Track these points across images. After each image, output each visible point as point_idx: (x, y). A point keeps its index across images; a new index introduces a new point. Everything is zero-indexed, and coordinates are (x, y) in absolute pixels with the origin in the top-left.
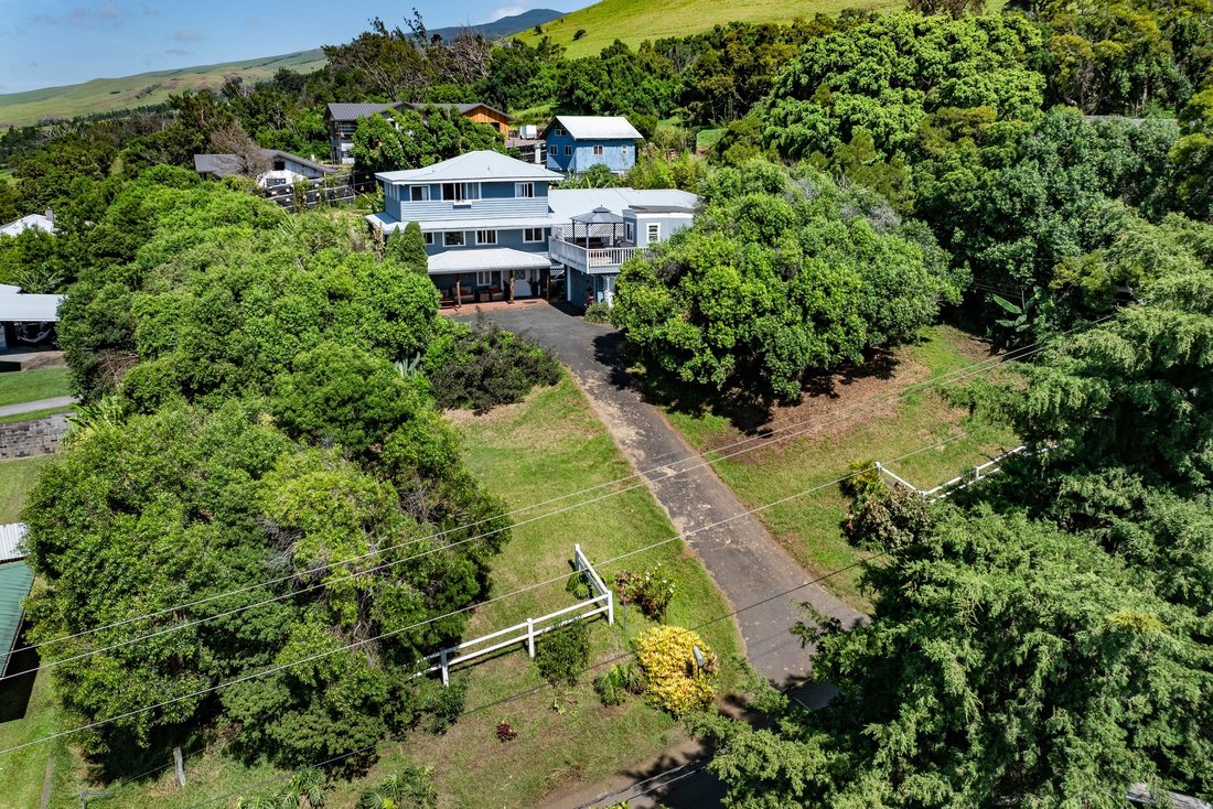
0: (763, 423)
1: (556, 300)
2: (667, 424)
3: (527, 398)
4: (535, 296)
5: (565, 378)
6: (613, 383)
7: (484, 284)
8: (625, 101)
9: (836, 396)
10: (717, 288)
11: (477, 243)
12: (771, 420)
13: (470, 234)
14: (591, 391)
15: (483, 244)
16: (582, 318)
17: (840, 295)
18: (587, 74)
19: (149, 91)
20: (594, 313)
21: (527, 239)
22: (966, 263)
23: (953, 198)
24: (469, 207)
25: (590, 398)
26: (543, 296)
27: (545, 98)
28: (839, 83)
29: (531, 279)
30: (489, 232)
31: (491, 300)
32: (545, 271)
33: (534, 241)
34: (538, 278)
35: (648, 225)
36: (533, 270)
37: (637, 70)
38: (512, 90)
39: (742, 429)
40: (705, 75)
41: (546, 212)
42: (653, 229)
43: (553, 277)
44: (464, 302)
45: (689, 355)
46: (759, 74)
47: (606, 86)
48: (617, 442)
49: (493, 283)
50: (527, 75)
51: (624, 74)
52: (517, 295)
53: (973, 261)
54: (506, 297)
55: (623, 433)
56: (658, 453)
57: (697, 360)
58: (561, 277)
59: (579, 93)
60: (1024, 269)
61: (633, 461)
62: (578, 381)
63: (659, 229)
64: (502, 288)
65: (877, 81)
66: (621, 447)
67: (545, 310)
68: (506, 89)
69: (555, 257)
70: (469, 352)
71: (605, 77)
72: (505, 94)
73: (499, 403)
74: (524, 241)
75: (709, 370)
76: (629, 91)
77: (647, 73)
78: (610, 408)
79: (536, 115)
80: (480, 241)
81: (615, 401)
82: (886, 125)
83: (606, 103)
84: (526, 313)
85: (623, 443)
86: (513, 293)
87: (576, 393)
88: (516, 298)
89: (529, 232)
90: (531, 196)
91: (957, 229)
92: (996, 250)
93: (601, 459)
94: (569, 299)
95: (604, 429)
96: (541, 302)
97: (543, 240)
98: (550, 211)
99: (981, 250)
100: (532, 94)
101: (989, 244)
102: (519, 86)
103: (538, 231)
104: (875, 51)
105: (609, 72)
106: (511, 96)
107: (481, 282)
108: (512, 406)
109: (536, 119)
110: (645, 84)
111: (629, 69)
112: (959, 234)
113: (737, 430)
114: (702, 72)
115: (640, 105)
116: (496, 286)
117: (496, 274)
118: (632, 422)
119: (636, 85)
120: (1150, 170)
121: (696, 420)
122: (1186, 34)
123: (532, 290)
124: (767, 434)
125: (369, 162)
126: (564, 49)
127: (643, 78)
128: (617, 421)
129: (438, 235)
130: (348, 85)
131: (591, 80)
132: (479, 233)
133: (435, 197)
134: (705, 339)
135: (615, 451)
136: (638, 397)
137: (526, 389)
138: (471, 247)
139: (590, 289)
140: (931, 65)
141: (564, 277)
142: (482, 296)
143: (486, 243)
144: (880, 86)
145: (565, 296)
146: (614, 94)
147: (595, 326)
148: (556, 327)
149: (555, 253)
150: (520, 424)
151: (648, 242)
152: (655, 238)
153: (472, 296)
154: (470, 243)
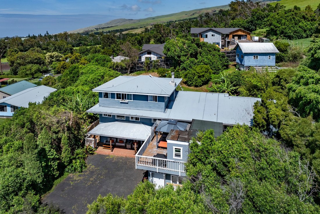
8: (290, 31)
11: (130, 120)
15: (133, 120)
19: (193, 14)
24: (127, 103)
31: (132, 148)
35: (174, 147)
38: (259, 22)
41: (163, 110)
42: (178, 150)
47: (283, 25)
51: (291, 20)
63: (181, 151)
68: (256, 22)
72: (256, 23)
76: (292, 27)
79: (262, 32)
90: (156, 101)
106: (258, 24)
110: (300, 24)
115: (297, 33)
119: (296, 24)
127: (300, 21)
131: (278, 22)
133: (113, 97)
143: (135, 120)
146: (286, 28)
151: (174, 157)
152: (179, 156)
153: (124, 145)
154: (127, 119)
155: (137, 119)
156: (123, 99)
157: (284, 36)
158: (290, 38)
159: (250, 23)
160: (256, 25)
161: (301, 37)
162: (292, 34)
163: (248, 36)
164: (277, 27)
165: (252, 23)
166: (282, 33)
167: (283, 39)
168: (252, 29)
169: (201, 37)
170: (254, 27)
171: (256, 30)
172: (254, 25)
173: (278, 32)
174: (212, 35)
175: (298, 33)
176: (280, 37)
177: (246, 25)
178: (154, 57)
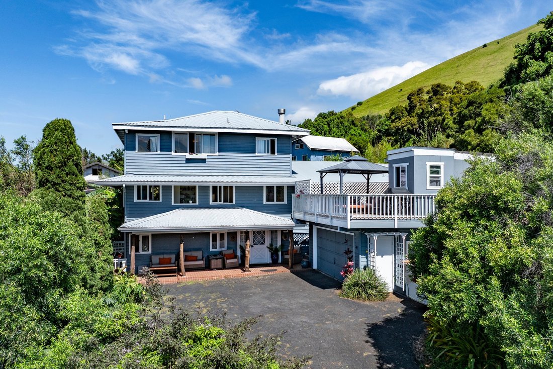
1: (299, 268)
4: (275, 263)
7: (218, 249)
11: (211, 203)
13: (204, 189)
15: (218, 203)
16: (338, 292)
18: (314, 127)
20: (355, 285)
21: (268, 200)
24: (203, 161)
26: (285, 263)
29: (271, 245)
30: (225, 187)
31: (224, 267)
32: (287, 233)
33: (275, 202)
34: (279, 243)
35: (429, 164)
36: (273, 232)
40: (396, 119)
41: (289, 173)
42: (435, 170)
43: (296, 243)
44: (188, 269)
46: (435, 116)
49: (228, 248)
52: (253, 262)
54: (242, 266)
58: (304, 242)
63: (442, 170)
64: (239, 253)
67: (285, 280)
69: (299, 216)
71: (326, 128)
74: (265, 202)
77: (352, 126)
80: (215, 200)
84: (261, 284)
86: (250, 258)
88: (252, 266)
89: (270, 189)
90: (273, 152)
94: (315, 267)
96: (281, 269)
97: (286, 202)
98: (293, 173)
103: (280, 189)
105: (329, 125)
107: (214, 247)
111: (341, 123)
114: (393, 117)
116: (231, 251)
117: (232, 235)
123: (272, 257)
129: (167, 188)
132: (215, 188)
133: (166, 147)
138: (205, 205)
139: (348, 252)
141: (309, 242)
142: (214, 263)
143: (222, 203)
145: (310, 264)
147: (360, 306)
148: (303, 306)
149: (300, 211)
151: (428, 187)
152: (438, 182)
153: (201, 263)
154: (202, 202)
156: (191, 150)
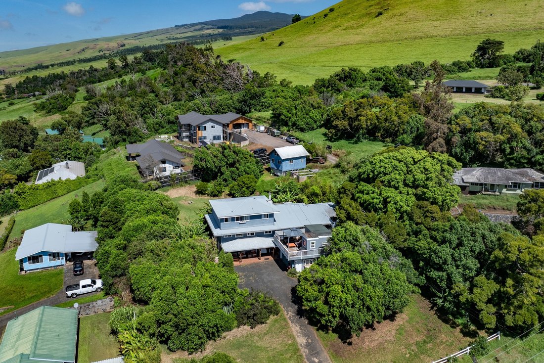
0: (349, 338)
2: (316, 336)
3: (268, 322)
5: (281, 312)
6: (298, 315)
8: (302, 123)
9: (374, 329)
10: (334, 295)
11: (247, 236)
12: (352, 337)
14: (290, 318)
16: (286, 273)
17: (375, 300)
19: (83, 50)
20: (290, 273)
21: (266, 233)
22: (424, 275)
23: (419, 252)
24: (245, 223)
25: (290, 322)
27: (268, 107)
28: (384, 180)
31: (252, 257)
33: (268, 234)
37: (307, 107)
38: (253, 102)
39: (342, 340)
40: (336, 119)
41: (273, 223)
42: (313, 243)
44: (243, 258)
45: (324, 316)
47: (294, 115)
48: (299, 345)
50: (260, 95)
53: (426, 275)
55: (301, 340)
56: (313, 351)
57: (327, 318)
59: (283, 117)
60: (443, 283)
61: (304, 354)
62: (285, 313)
63: (315, 243)
65: (398, 183)
66: (300, 348)
67: (272, 265)
68: (251, 101)
70: (249, 304)
72: (250, 103)
73: (259, 324)
74: (264, 234)
75: (331, 322)
76: (304, 118)
78: (297, 328)
81: (298, 324)
82: (400, 205)
83: (294, 123)
84: (265, 267)
85: (301, 345)
87: (285, 319)
90: (267, 217)
91: (421, 262)
92: (434, 274)
93: (294, 353)
94: (281, 257)
95: (295, 339)
96: (270, 259)
97: (272, 233)
98: (275, 221)
99: (429, 272)
100: (262, 106)
101: (431, 271)
102: (256, 100)
103: (270, 231)
104: (398, 168)
105: (296, 108)
106: (253, 105)
108: (263, 325)
109: (264, 120)
110: (311, 114)
111: (304, 107)
112: (421, 264)
113: (340, 340)
115: (308, 124)
118: (304, 335)
119: (307, 115)
120: (487, 254)
121: (326, 335)
122: (534, 130)
124: (350, 344)
125: (200, 167)
126: (276, 77)
127: (310, 111)
128: (299, 334)
130: (179, 76)
131: (288, 111)
133: (233, 220)
134: (330, 311)
135: (298, 350)
136: (306, 322)
137: (268, 318)
139: (289, 263)
140: (418, 180)
142: (249, 256)
143: (251, 235)
144: (399, 186)
146: (298, 119)
147: (291, 280)
148: (277, 280)
150: (266, 334)
151: (311, 248)
152: (314, 246)
153: (245, 256)
154: (245, 236)
155: (253, 234)
156: (241, 220)
157: (296, 128)
158: (302, 130)
159: (243, 103)
160: (251, 105)
161: (313, 129)
162: (304, 126)
163: (250, 124)
164: (287, 117)
165: (246, 103)
166: (294, 125)
167: (296, 131)
168: (245, 111)
169: (199, 130)
170: (248, 109)
171: (250, 112)
172: (247, 106)
173: (290, 124)
174: (212, 127)
175: (310, 125)
176: (292, 129)
177: (238, 105)
178: (170, 167)
